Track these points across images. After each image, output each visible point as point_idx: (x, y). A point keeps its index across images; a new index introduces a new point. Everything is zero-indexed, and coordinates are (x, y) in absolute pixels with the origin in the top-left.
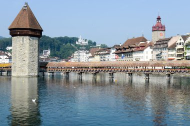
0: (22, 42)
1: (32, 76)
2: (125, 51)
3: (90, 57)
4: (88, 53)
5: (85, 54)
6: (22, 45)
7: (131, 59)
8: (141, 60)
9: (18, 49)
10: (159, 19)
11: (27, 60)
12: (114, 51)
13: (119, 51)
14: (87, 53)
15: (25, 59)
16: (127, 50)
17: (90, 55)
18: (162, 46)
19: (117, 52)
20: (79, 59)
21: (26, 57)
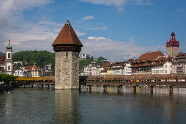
0: (65, 56)
1: (75, 89)
2: (142, 65)
3: (102, 71)
4: (100, 67)
5: (96, 68)
6: (66, 60)
7: (149, 73)
8: (161, 74)
9: (62, 64)
10: (173, 35)
11: (70, 73)
12: (129, 65)
13: (136, 65)
14: (98, 67)
15: (69, 73)
16: (145, 65)
17: (102, 69)
18: (182, 60)
19: (134, 66)
20: (91, 73)
21: (69, 71)
